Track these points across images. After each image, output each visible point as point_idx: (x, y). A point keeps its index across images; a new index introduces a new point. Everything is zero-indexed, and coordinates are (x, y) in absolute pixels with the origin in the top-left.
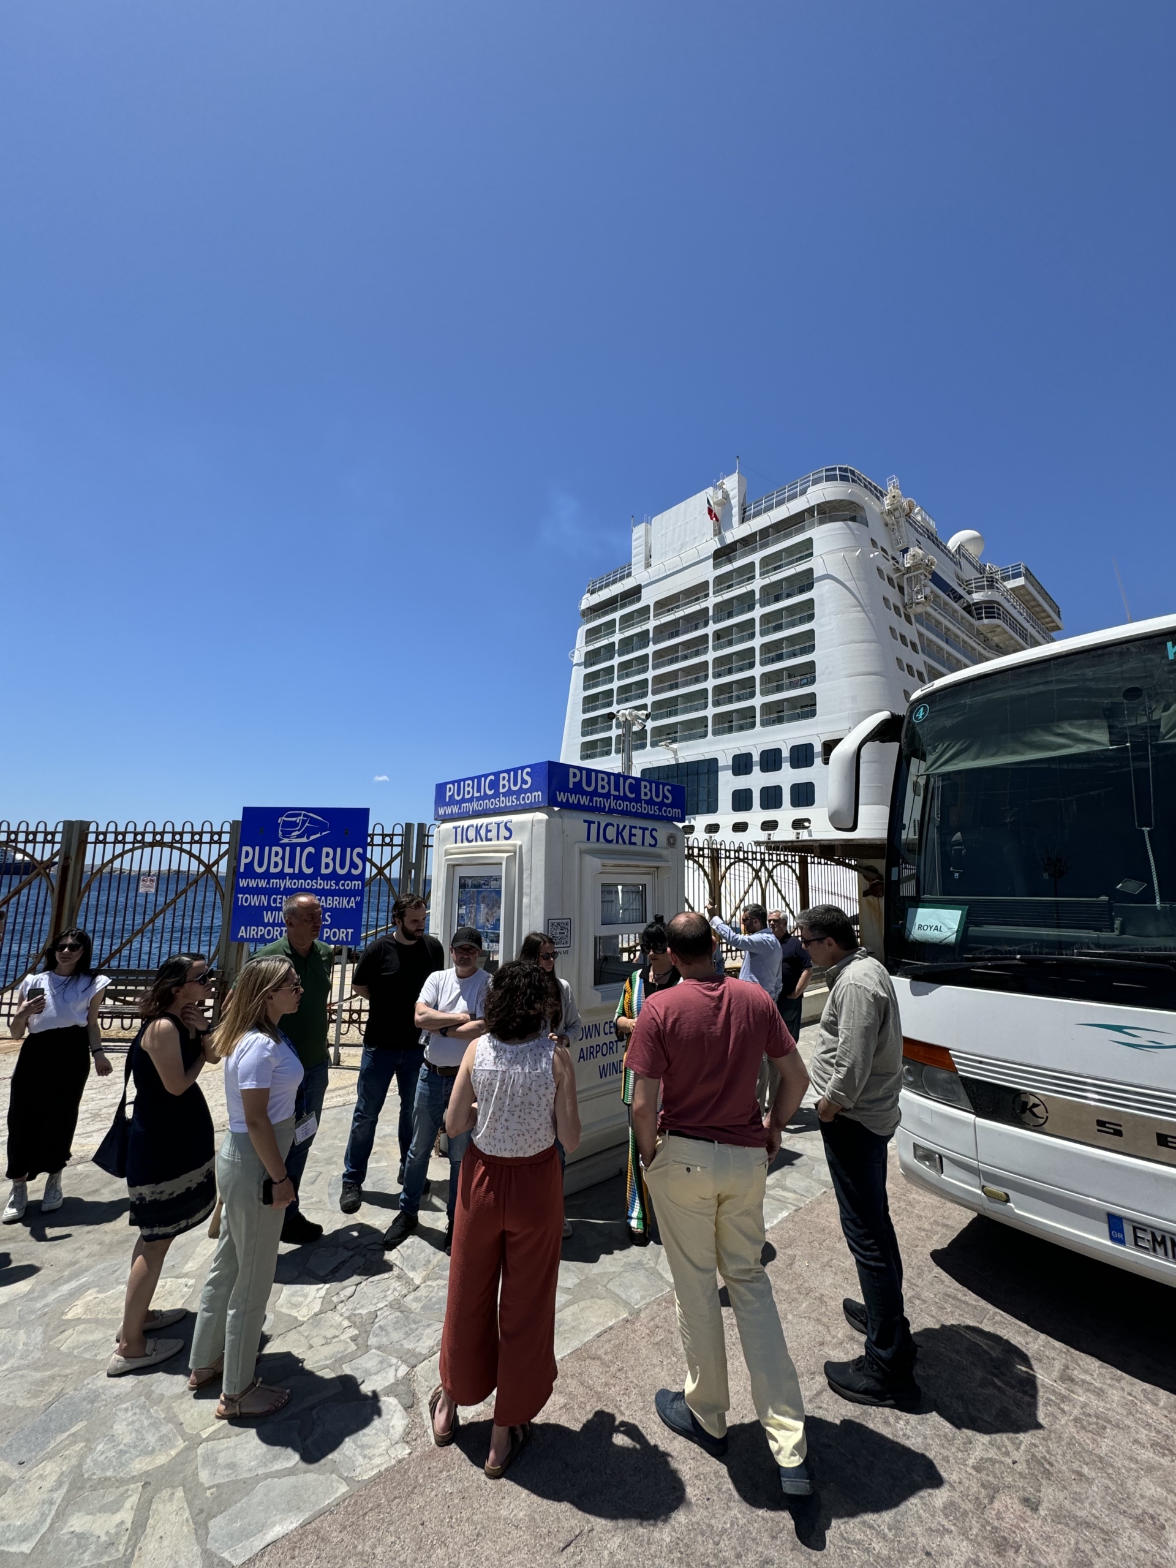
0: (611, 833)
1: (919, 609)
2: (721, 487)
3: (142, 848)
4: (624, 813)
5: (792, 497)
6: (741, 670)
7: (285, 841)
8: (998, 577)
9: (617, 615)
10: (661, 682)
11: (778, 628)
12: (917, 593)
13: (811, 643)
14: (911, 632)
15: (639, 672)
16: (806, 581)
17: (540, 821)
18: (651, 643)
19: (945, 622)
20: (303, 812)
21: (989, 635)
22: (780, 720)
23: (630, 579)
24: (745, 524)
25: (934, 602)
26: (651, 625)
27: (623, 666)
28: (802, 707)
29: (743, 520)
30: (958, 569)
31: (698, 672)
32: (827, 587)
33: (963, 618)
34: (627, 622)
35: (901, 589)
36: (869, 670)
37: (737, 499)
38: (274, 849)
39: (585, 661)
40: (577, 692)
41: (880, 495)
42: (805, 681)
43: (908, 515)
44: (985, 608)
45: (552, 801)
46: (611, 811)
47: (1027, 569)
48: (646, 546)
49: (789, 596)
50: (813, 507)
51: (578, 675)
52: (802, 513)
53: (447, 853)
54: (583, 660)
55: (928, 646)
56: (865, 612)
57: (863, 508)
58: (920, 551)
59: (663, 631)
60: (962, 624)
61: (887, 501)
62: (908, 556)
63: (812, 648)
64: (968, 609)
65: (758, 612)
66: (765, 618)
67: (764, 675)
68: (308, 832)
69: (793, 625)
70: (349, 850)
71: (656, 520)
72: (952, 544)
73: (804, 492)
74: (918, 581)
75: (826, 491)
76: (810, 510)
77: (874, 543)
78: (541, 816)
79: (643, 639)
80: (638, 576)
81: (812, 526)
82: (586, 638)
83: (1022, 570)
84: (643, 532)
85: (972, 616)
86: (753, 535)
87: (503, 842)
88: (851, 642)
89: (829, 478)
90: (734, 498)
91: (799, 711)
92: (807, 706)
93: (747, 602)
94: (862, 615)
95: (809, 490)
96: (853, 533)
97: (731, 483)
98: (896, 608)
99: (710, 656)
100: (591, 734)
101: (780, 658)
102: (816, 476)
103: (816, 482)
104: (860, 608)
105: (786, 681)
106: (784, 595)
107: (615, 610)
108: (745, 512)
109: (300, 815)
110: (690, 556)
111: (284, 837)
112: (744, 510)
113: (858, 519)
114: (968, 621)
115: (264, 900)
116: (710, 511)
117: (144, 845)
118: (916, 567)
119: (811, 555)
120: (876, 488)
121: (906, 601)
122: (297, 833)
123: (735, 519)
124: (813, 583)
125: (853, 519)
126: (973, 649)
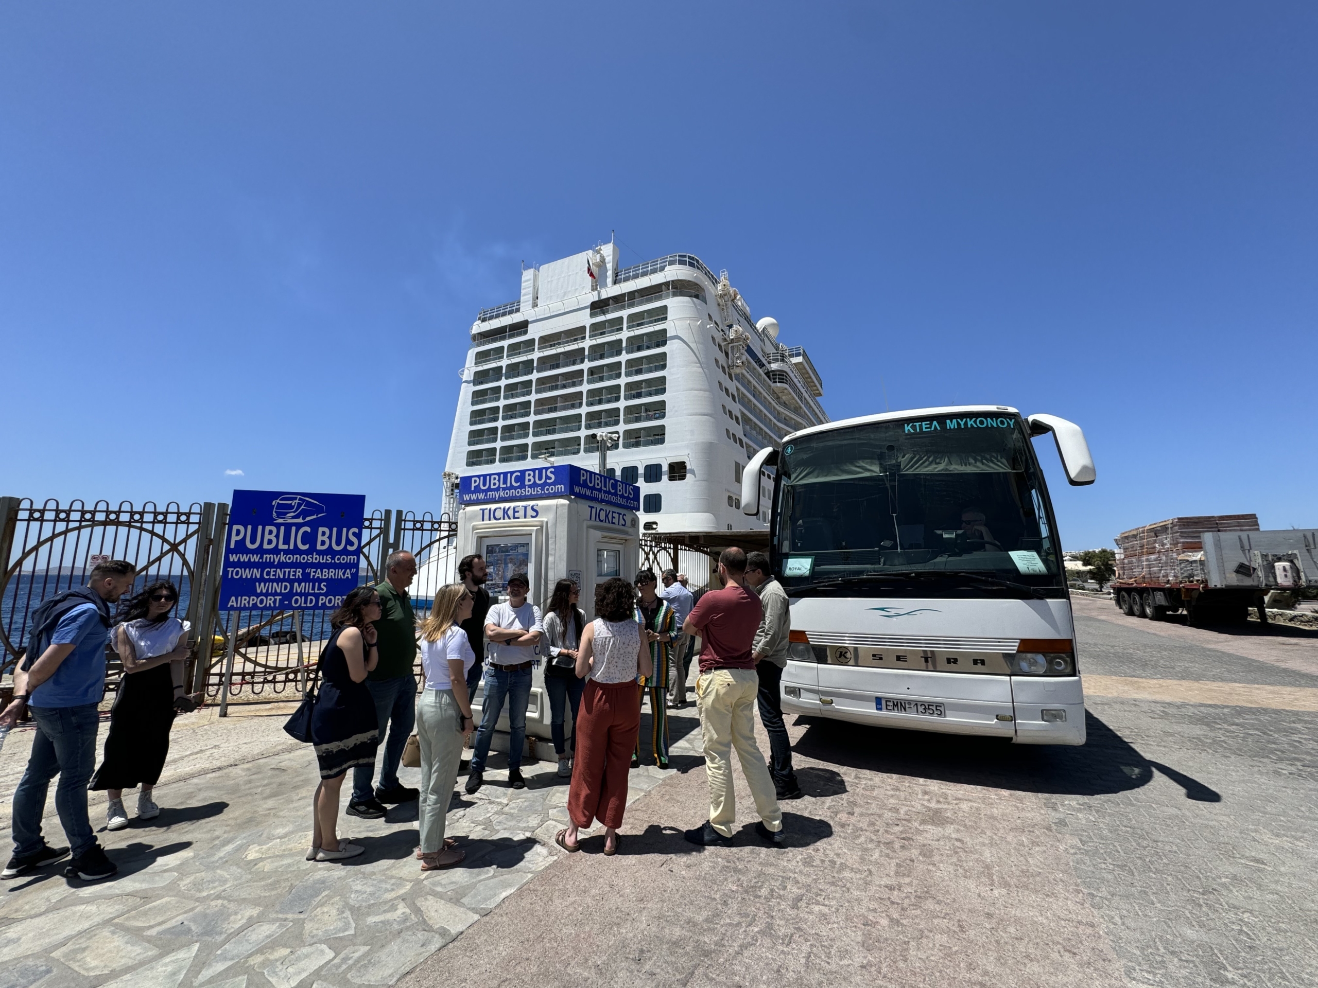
0: (603, 516)
1: (738, 371)
2: (598, 252)
3: (92, 526)
4: (609, 503)
5: (654, 271)
6: (609, 401)
7: (280, 521)
8: (787, 354)
9: (505, 343)
10: (542, 405)
11: (639, 372)
12: (738, 358)
13: (663, 387)
14: (732, 386)
15: (524, 395)
16: (661, 338)
17: (563, 505)
18: (535, 371)
19: (754, 382)
20: (299, 497)
21: (780, 395)
22: (637, 444)
23: (518, 314)
24: (617, 286)
25: (748, 367)
26: (536, 355)
27: (509, 387)
28: (654, 435)
29: (615, 282)
30: (762, 344)
31: (574, 400)
32: (676, 345)
33: (765, 380)
34: (514, 350)
35: (727, 354)
36: (705, 411)
37: (611, 264)
38: (268, 528)
39: (474, 380)
40: (464, 407)
41: (715, 282)
42: (658, 415)
43: (733, 300)
44: (779, 375)
45: (572, 492)
46: (602, 501)
47: (804, 351)
48: (534, 288)
49: (648, 348)
50: (669, 282)
51: (466, 391)
52: (660, 285)
53: (474, 528)
54: (472, 378)
55: (742, 398)
56: (702, 367)
57: (703, 290)
58: (741, 329)
59: (545, 363)
60: (763, 384)
61: (720, 287)
62: (732, 331)
63: (663, 391)
64: (768, 374)
65: (624, 357)
66: (630, 363)
67: (626, 408)
68: (304, 514)
69: (650, 371)
70: (345, 530)
71: (544, 268)
72: (760, 324)
73: (662, 269)
74: (738, 350)
75: (678, 272)
76: (666, 284)
77: (710, 317)
78: (565, 502)
79: (528, 367)
80: (525, 313)
81: (667, 297)
82: (476, 359)
83: (801, 351)
84: (532, 277)
85: (770, 380)
86: (623, 295)
87: (529, 519)
88: (692, 389)
89: (682, 262)
90: (609, 263)
91: (652, 438)
92: (658, 435)
93: (615, 348)
94: (700, 370)
95: (667, 268)
96: (696, 307)
97: (607, 250)
98: (723, 368)
99: (585, 388)
100: (477, 444)
101: (639, 395)
102: (671, 259)
103: (672, 263)
104: (699, 365)
105: (643, 414)
106: (645, 347)
107: (504, 338)
108: (617, 276)
109: (295, 499)
110: (571, 304)
111: (278, 517)
112: (616, 275)
113: (700, 297)
114: (767, 383)
115: (257, 573)
116: (589, 269)
117: (94, 523)
118: (737, 339)
119: (666, 318)
120: (712, 276)
121: (730, 363)
122: (293, 514)
123: (609, 280)
124: (666, 341)
125: (697, 297)
126: (770, 403)
